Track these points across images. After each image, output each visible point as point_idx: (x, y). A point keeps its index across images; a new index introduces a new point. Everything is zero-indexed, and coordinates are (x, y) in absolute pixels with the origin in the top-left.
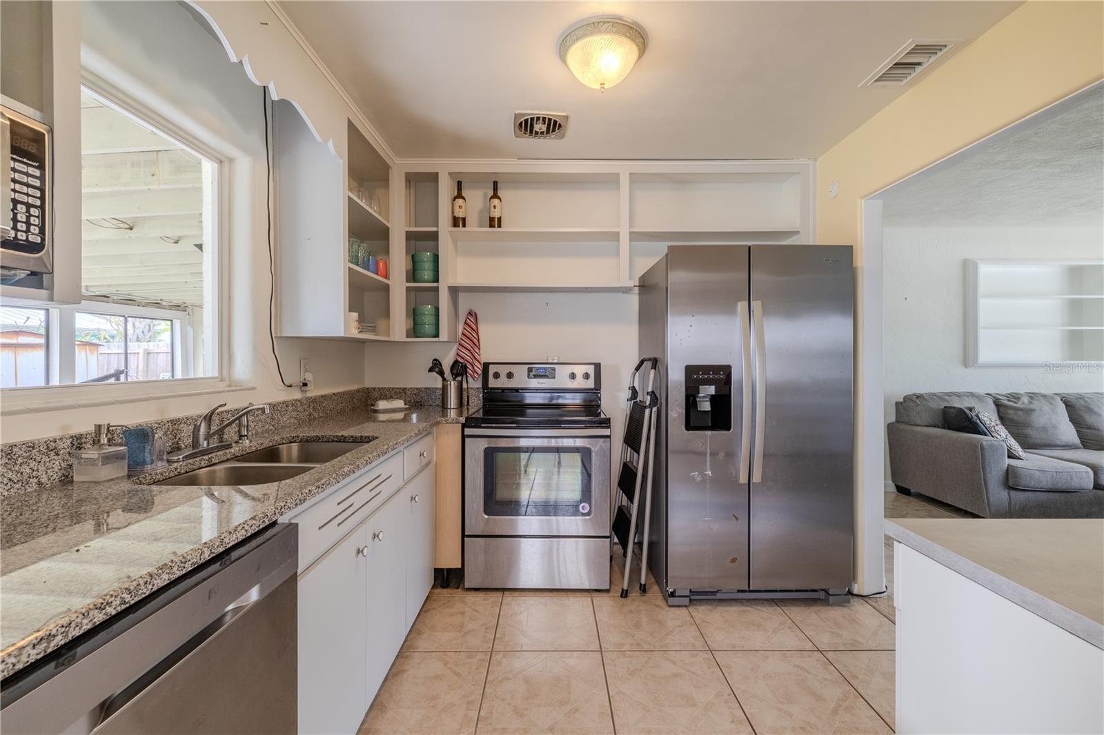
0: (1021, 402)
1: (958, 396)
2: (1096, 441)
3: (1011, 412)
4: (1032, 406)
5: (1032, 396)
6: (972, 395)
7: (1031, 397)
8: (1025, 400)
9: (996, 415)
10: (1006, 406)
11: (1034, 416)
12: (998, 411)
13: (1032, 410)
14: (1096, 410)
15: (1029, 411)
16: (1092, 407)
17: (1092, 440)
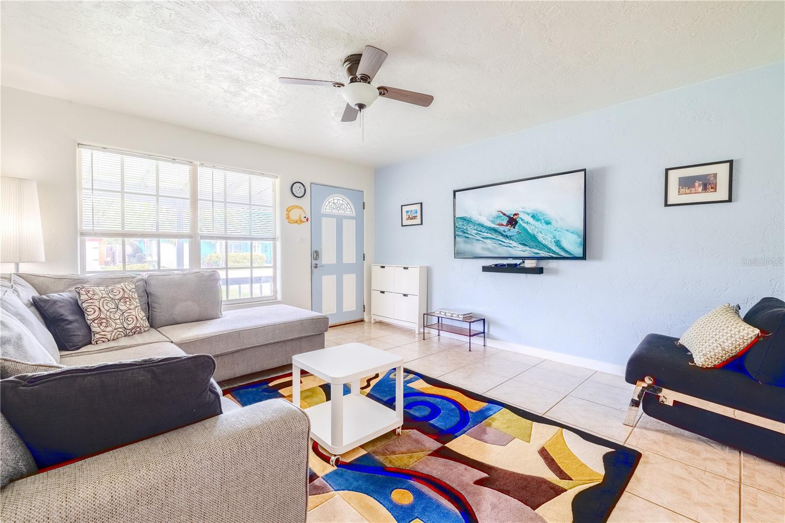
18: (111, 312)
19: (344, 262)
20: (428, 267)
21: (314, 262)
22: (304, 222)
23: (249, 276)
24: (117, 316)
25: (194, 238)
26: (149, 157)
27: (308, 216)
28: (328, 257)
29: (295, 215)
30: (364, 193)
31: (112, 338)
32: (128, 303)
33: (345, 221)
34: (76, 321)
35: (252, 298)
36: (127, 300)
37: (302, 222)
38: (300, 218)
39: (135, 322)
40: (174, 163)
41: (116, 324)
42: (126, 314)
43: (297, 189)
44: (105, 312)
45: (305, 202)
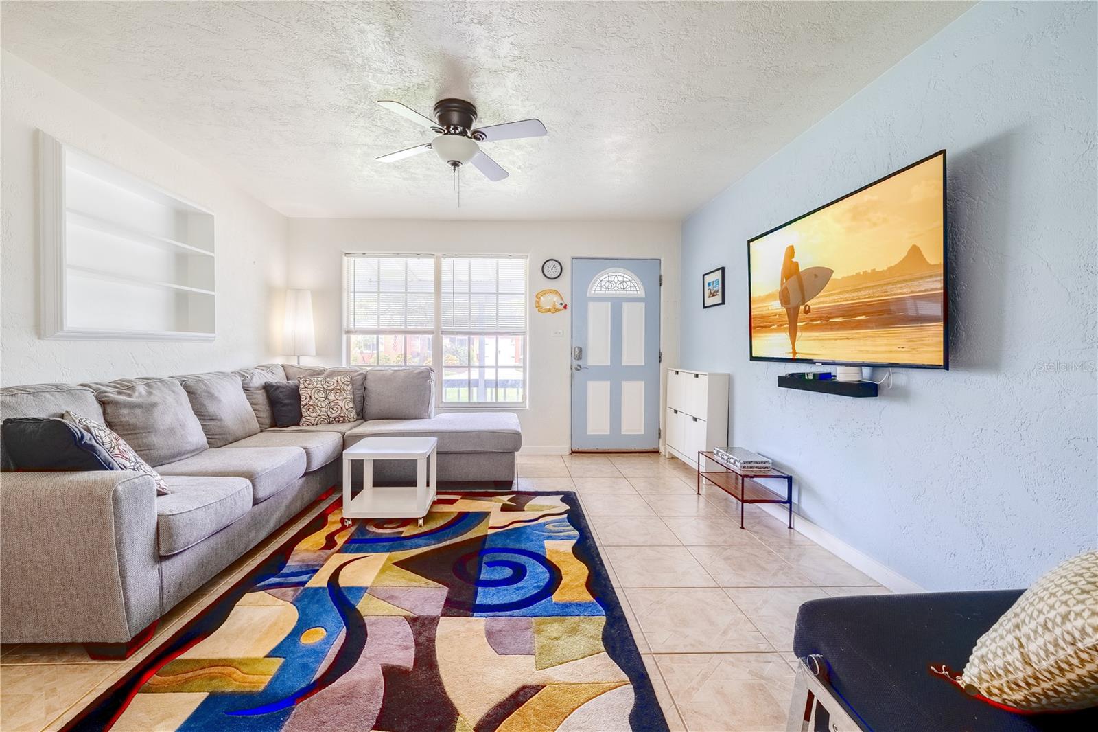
0: (137, 394)
1: (32, 394)
2: (220, 435)
3: (125, 411)
4: (154, 399)
5: (149, 382)
6: (59, 389)
7: (148, 385)
8: (141, 389)
9: (103, 421)
10: (116, 404)
11: (157, 413)
12: (104, 413)
13: (154, 405)
14: (216, 394)
15: (149, 408)
16: (213, 391)
17: (216, 435)
18: (319, 401)
19: (623, 364)
20: (729, 375)
21: (576, 362)
22: (559, 310)
23: (494, 378)
24: (323, 405)
25: (438, 334)
26: (398, 255)
27: (567, 301)
28: (598, 355)
29: (548, 301)
30: (662, 262)
31: (315, 423)
32: (338, 394)
33: (626, 307)
34: (291, 405)
35: (496, 403)
36: (338, 391)
37: (557, 310)
38: (554, 305)
39: (339, 412)
40: (419, 258)
41: (321, 411)
42: (332, 404)
43: (550, 269)
44: (314, 400)
45: (563, 285)
